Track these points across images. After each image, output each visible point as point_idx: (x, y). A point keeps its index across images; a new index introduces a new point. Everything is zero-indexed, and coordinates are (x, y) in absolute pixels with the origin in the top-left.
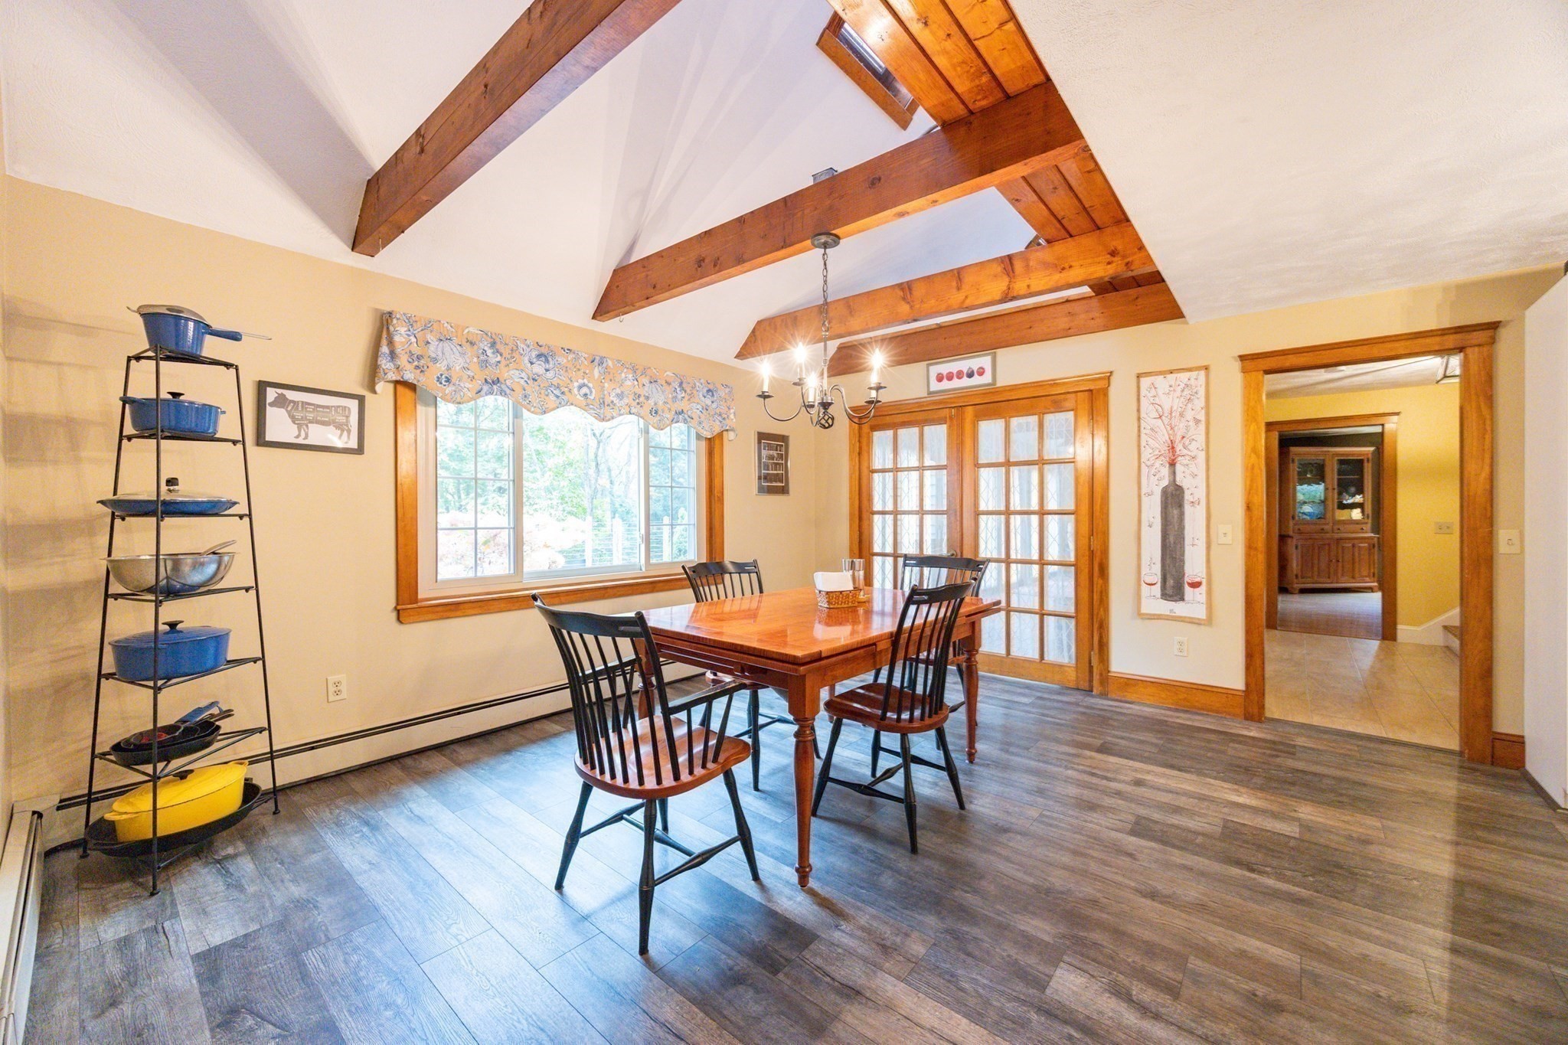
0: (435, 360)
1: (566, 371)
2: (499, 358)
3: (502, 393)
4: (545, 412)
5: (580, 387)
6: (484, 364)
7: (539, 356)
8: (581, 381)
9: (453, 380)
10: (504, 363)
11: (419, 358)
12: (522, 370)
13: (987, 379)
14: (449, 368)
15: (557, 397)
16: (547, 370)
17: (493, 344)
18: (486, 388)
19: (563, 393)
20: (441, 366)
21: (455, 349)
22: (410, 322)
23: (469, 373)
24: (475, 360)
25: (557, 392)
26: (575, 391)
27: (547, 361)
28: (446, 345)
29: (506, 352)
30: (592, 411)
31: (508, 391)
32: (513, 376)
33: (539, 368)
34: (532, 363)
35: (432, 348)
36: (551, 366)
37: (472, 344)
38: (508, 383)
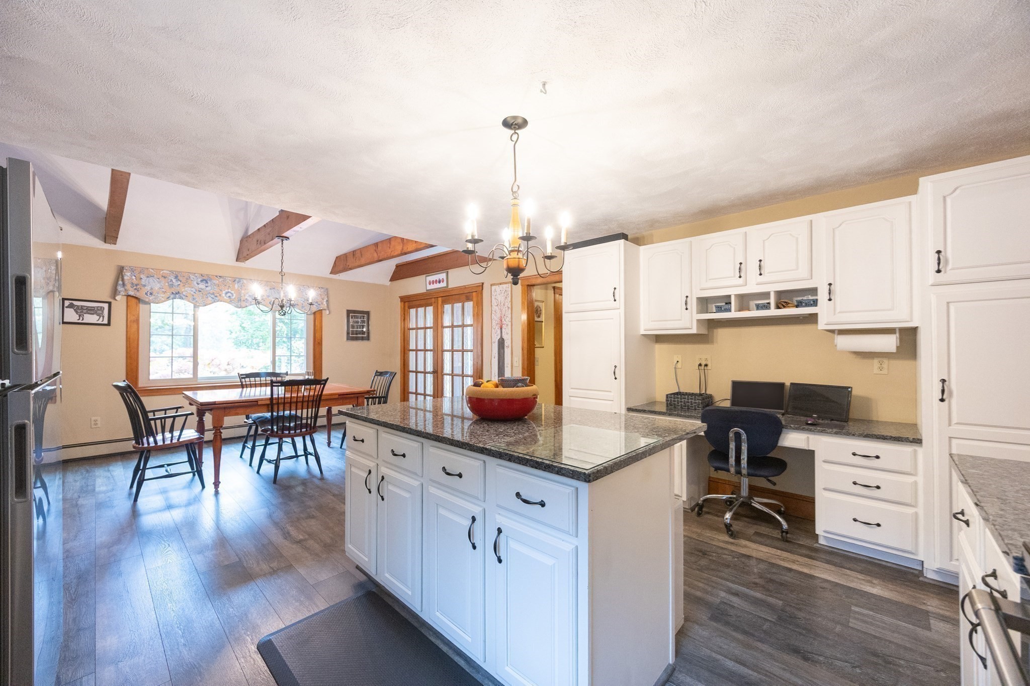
0: (144, 286)
1: (219, 286)
2: (179, 283)
3: (181, 298)
4: (205, 305)
5: (226, 293)
6: (171, 286)
7: (202, 281)
8: (227, 290)
9: (154, 294)
10: (182, 284)
11: (136, 285)
12: (192, 288)
13: (443, 285)
14: (152, 289)
15: (213, 298)
16: (206, 287)
17: (176, 277)
18: (172, 296)
19: (216, 296)
20: (148, 288)
21: (155, 281)
22: (132, 270)
23: (163, 290)
24: (167, 284)
25: (212, 296)
26: (224, 295)
27: (207, 283)
28: (151, 279)
29: (184, 280)
30: (233, 304)
31: (184, 297)
32: (187, 290)
33: (202, 286)
34: (198, 284)
35: (143, 281)
36: (209, 284)
37: (165, 277)
38: (184, 293)
